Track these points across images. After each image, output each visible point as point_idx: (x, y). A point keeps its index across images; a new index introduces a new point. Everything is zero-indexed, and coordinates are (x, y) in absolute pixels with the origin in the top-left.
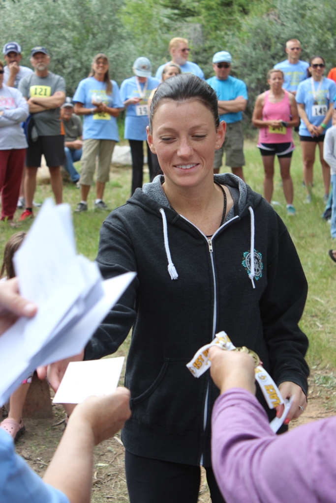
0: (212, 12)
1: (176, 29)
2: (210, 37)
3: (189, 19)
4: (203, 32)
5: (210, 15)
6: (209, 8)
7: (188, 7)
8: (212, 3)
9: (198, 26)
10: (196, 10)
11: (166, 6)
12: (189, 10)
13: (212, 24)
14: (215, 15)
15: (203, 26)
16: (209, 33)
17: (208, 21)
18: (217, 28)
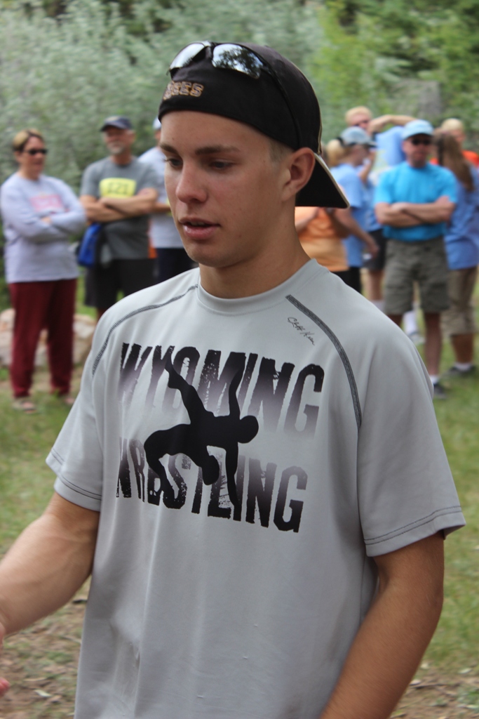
0: (459, 63)
1: (398, 90)
2: (453, 102)
3: (424, 74)
4: (442, 94)
5: (454, 68)
6: (453, 57)
7: (422, 55)
8: (459, 49)
9: (433, 85)
10: (435, 59)
11: (387, 55)
12: (423, 60)
13: (457, 82)
14: (462, 68)
15: (442, 86)
16: (451, 97)
17: (452, 78)
18: (464, 88)
